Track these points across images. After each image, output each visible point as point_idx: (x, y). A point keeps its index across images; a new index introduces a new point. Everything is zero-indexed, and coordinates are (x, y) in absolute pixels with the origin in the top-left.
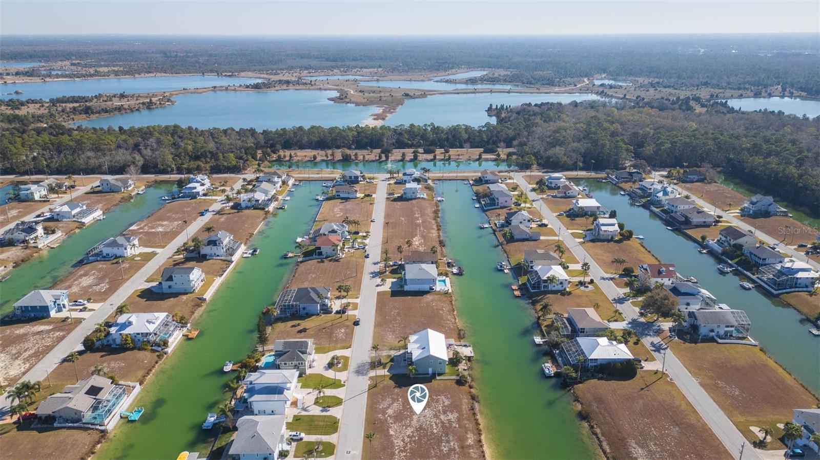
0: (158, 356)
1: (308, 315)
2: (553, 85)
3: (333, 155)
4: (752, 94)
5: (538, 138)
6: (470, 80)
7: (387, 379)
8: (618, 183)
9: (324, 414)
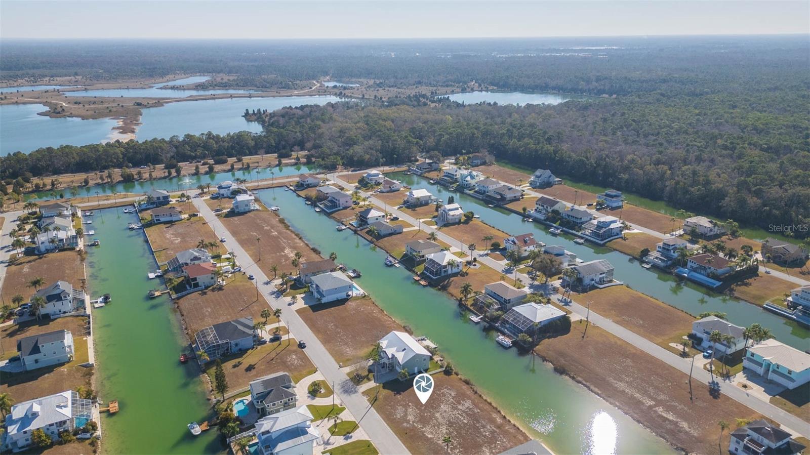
0: (90, 444)
1: (242, 352)
2: (289, 88)
3: (109, 176)
4: (460, 90)
5: (330, 139)
6: (199, 85)
7: (381, 389)
8: (422, 173)
9: (349, 441)
